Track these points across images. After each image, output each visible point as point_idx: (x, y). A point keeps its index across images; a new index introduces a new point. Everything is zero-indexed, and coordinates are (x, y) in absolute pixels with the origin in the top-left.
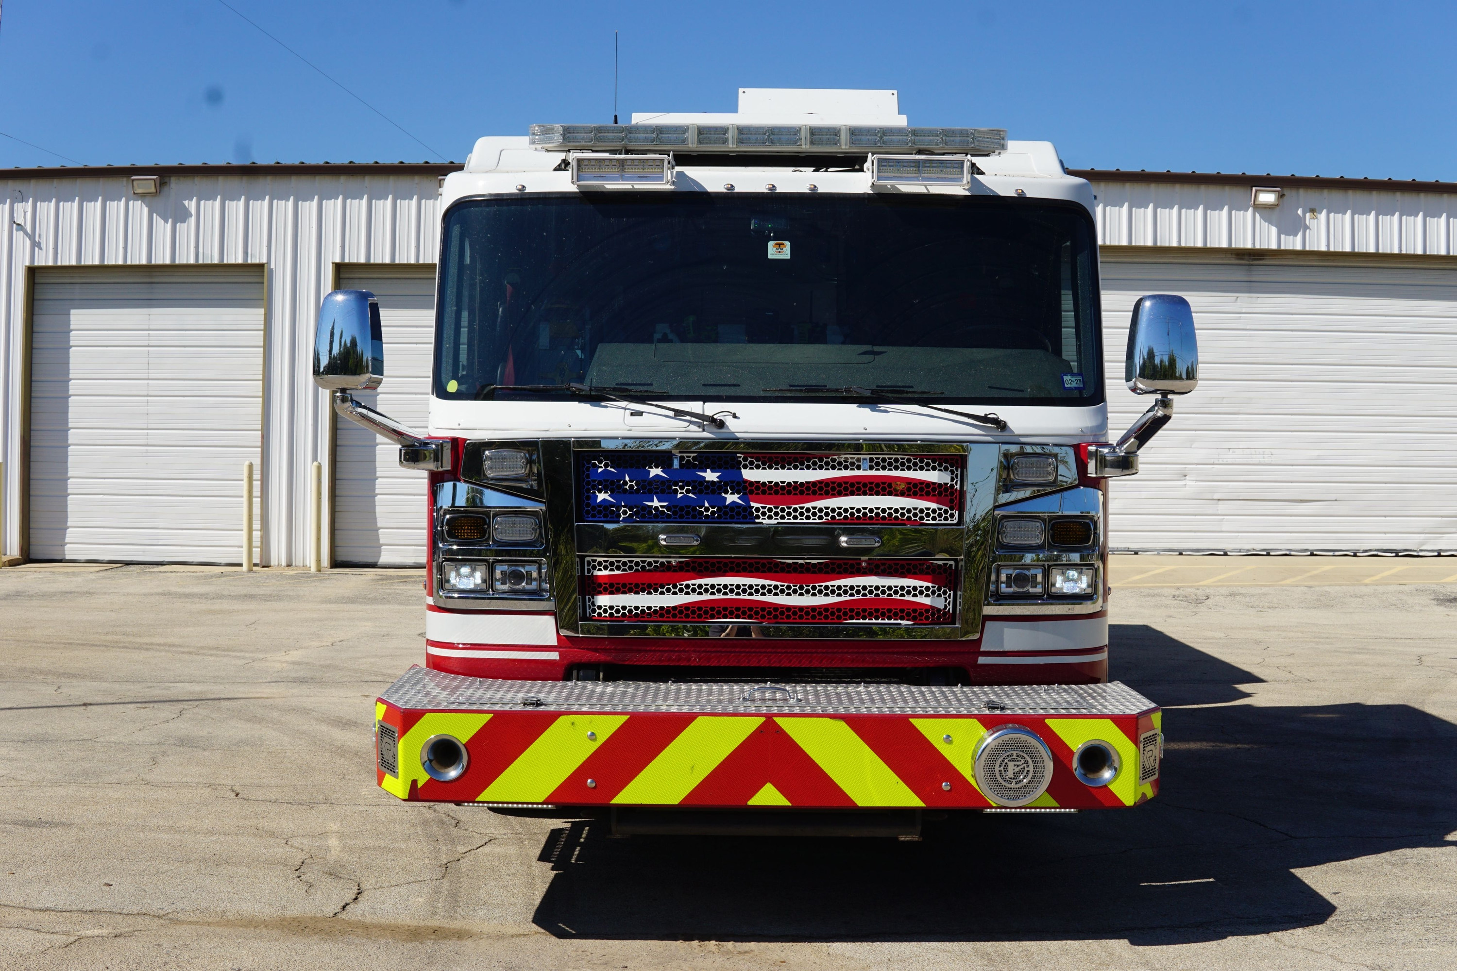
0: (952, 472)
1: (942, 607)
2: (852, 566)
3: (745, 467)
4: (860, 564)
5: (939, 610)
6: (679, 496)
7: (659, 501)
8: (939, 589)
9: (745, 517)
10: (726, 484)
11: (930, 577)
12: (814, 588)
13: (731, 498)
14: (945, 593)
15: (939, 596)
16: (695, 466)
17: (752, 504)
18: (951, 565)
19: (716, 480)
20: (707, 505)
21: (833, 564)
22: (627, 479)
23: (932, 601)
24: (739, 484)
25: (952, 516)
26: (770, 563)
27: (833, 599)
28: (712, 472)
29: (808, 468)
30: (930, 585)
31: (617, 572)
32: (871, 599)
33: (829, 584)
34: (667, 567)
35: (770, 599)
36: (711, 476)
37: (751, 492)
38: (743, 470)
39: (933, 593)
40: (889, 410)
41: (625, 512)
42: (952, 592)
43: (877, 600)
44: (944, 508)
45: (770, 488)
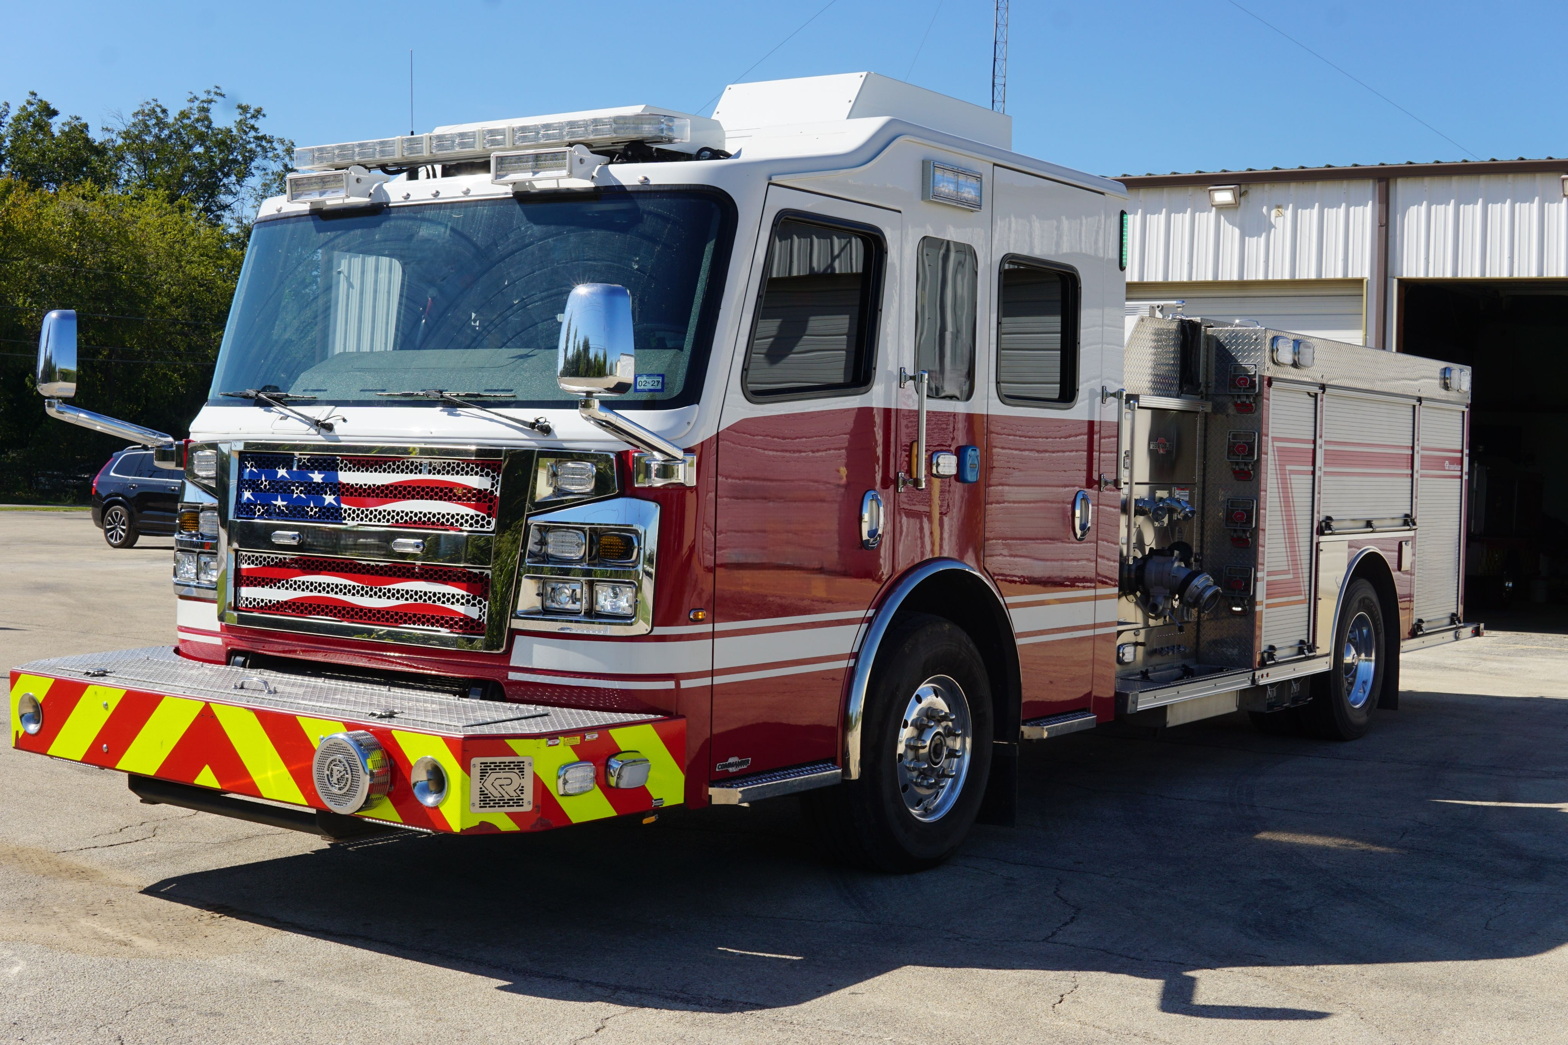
0: (493, 478)
1: (476, 617)
2: (408, 570)
3: (341, 470)
4: (414, 569)
5: (472, 620)
6: (295, 496)
7: (282, 500)
8: (474, 599)
9: (336, 518)
10: (327, 486)
11: (465, 585)
12: (380, 590)
13: (329, 499)
14: (480, 602)
15: (474, 605)
16: (308, 468)
17: (343, 506)
18: (487, 575)
19: (320, 481)
20: (312, 505)
21: (395, 567)
22: (263, 479)
23: (465, 610)
24: (335, 485)
25: (489, 523)
26: (351, 564)
27: (393, 602)
28: (319, 473)
29: (385, 471)
30: (465, 593)
31: (252, 566)
32: (420, 604)
33: (391, 587)
34: (282, 564)
35: (349, 598)
36: (317, 477)
37: (343, 494)
38: (339, 473)
39: (468, 601)
40: (462, 413)
41: (259, 510)
42: (487, 603)
43: (424, 606)
44: (482, 514)
45: (356, 490)
